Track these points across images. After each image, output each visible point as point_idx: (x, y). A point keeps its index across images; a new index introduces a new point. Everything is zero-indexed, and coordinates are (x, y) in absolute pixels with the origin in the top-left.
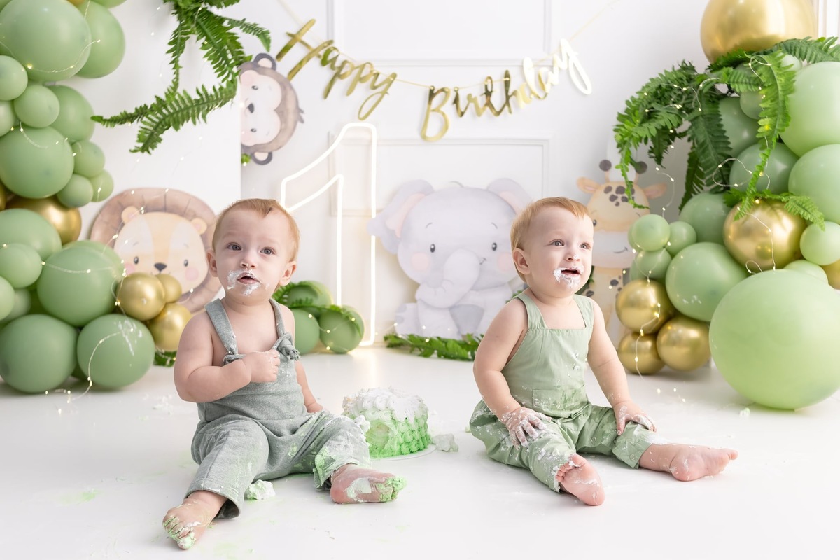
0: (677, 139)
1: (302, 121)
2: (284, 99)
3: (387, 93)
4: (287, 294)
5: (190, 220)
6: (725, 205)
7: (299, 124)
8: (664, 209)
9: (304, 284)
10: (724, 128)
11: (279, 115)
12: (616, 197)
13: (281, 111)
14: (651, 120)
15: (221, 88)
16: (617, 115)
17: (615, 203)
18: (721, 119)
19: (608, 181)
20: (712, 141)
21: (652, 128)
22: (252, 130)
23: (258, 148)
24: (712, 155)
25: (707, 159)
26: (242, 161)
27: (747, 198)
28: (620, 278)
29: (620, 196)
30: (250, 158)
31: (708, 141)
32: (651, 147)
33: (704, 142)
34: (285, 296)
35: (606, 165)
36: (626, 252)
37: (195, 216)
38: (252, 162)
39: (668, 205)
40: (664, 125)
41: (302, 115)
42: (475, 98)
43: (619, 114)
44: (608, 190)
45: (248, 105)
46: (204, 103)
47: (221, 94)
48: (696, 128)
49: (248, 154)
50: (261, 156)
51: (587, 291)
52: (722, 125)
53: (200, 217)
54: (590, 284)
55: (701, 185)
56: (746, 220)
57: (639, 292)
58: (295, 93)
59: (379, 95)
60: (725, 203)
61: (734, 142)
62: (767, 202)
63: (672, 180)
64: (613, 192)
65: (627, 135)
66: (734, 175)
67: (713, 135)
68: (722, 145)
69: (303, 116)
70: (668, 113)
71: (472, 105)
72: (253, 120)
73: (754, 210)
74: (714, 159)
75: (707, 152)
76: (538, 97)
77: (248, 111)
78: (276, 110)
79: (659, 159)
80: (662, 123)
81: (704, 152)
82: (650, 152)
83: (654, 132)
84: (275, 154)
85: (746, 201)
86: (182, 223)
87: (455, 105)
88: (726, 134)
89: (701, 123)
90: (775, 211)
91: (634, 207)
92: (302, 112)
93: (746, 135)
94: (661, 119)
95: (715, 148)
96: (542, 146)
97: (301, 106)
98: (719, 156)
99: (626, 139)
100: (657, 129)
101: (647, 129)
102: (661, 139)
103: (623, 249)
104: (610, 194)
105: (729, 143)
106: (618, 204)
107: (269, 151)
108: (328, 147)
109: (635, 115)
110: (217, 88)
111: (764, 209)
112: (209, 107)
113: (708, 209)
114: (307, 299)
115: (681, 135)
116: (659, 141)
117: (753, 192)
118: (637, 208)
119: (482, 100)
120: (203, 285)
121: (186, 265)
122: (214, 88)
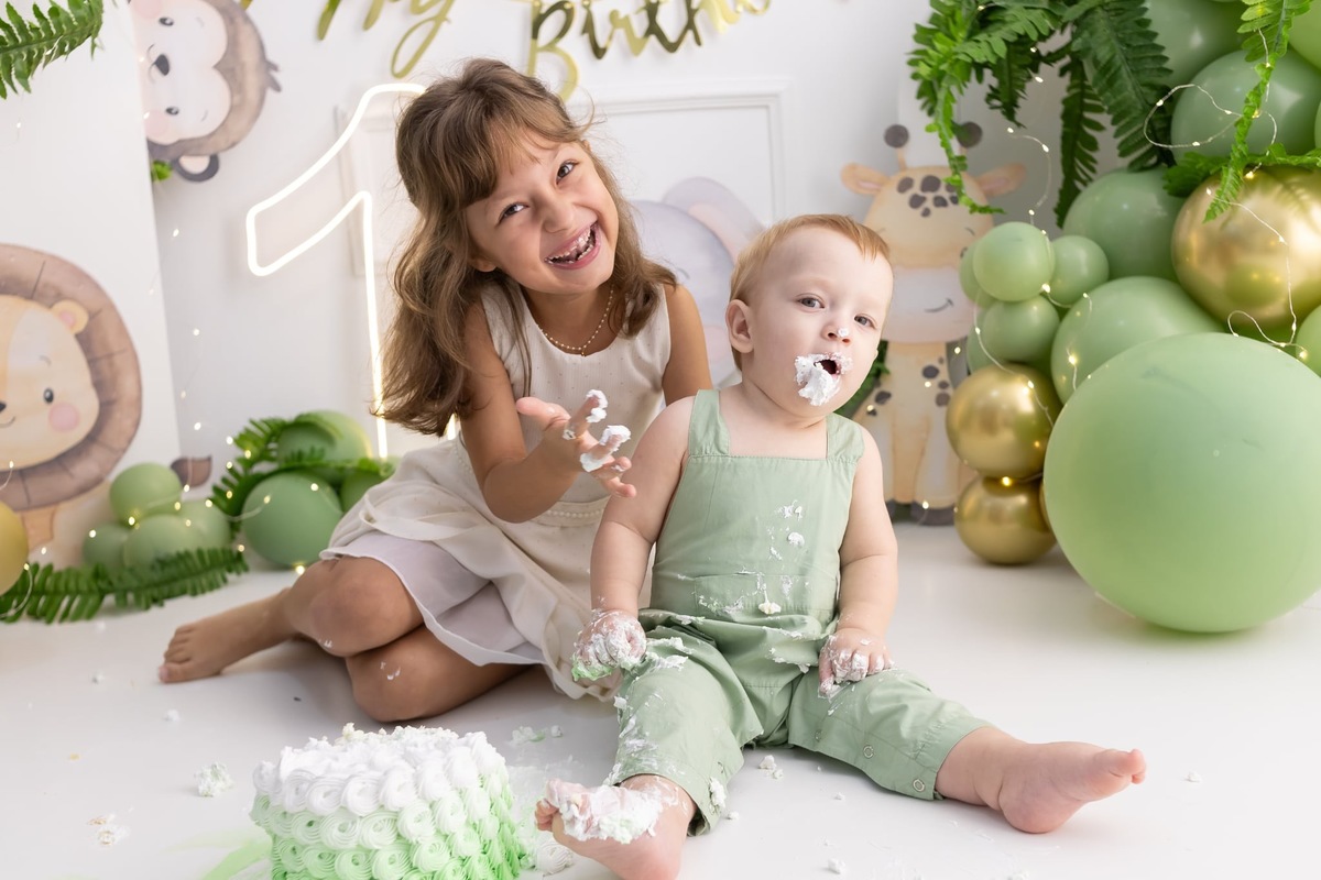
0: (1043, 67)
1: (277, 88)
2: (233, 44)
3: (446, 20)
4: (276, 441)
5: (50, 307)
6: (1166, 192)
7: (270, 93)
8: (1032, 212)
9: (303, 420)
10: (1152, 28)
11: (225, 77)
12: (923, 199)
13: (228, 68)
14: (991, 28)
15: (55, 11)
16: (913, 31)
17: (921, 210)
18: (1145, 9)
19: (902, 166)
20: (1127, 59)
21: (993, 45)
22: (169, 111)
23: (186, 147)
24: (1130, 88)
25: (1119, 98)
26: (156, 177)
27: (1231, 170)
28: (941, 361)
29: (930, 196)
30: (171, 169)
31: (1118, 60)
32: (991, 87)
33: (1110, 63)
34: (272, 445)
35: (897, 136)
36: (949, 308)
37: (59, 296)
38: (173, 176)
39: (1039, 204)
40: (1022, 32)
41: (274, 73)
42: (627, 18)
43: (918, 27)
44: (905, 185)
45: (154, 59)
46: (17, 46)
47: (58, 26)
48: (1092, 34)
49: (164, 162)
50: (196, 164)
51: (876, 391)
52: (1147, 22)
53: (72, 299)
54: (883, 379)
55: (1092, 164)
56: (1229, 219)
57: (995, 393)
58: (255, 30)
59: (431, 25)
60: (1165, 188)
61: (1174, 57)
62: (1272, 173)
63: (1046, 149)
64: (916, 189)
65: (942, 61)
66: (1182, 124)
67: (1128, 46)
68: (1150, 65)
69: (279, 77)
70: (1026, 8)
71: (620, 33)
72: (165, 89)
73: (1247, 194)
74: (1134, 97)
75: (1119, 82)
76: (754, 11)
77: (156, 72)
78: (217, 67)
79: (1009, 110)
80: (1019, 28)
81: (1111, 83)
82: (989, 98)
83: (1002, 50)
84: (223, 158)
85: (1229, 176)
86: (33, 313)
87: (586, 36)
88: (1158, 41)
89: (1101, 21)
90: (1292, 192)
91: (972, 212)
92: (275, 68)
93: (1197, 40)
94: (1012, 22)
95: (1136, 72)
96: (767, 107)
97: (271, 56)
98: (1145, 90)
99: (944, 67)
100: (1007, 42)
101: (984, 45)
102: (1014, 67)
103: (944, 302)
104: (910, 193)
105: (1166, 59)
106: (926, 213)
107: (212, 152)
108: (337, 137)
109: (955, 22)
110: (45, 10)
111: (1266, 190)
112: (30, 53)
113: (1125, 206)
114: (313, 450)
115: (1051, 58)
116: (1010, 71)
117: (1241, 153)
118: (977, 214)
119: (640, 24)
120: (92, 438)
121: (50, 399)
122: (36, 9)
